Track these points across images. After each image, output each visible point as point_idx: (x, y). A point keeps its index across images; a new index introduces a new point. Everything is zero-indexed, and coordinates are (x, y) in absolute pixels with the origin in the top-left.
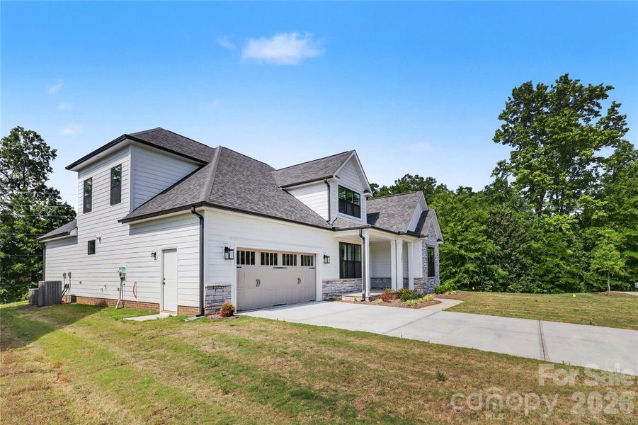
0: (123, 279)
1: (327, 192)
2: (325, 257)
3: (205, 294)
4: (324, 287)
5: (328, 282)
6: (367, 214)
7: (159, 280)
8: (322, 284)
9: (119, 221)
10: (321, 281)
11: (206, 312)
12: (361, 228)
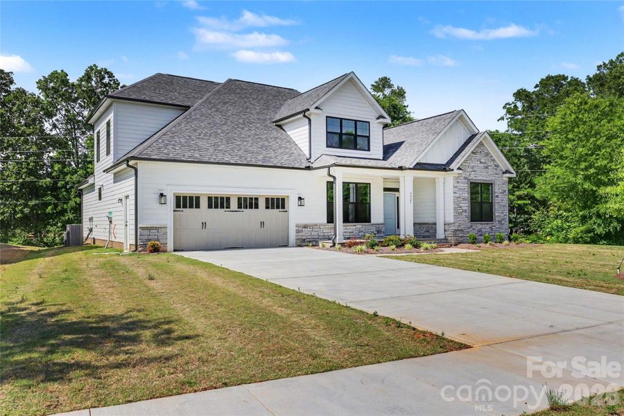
0: (111, 222)
1: (307, 127)
2: (300, 198)
3: (139, 234)
4: (298, 231)
5: (305, 227)
6: (384, 146)
7: (123, 222)
8: (295, 228)
9: (104, 171)
10: (295, 225)
11: (140, 249)
12: (329, 167)
